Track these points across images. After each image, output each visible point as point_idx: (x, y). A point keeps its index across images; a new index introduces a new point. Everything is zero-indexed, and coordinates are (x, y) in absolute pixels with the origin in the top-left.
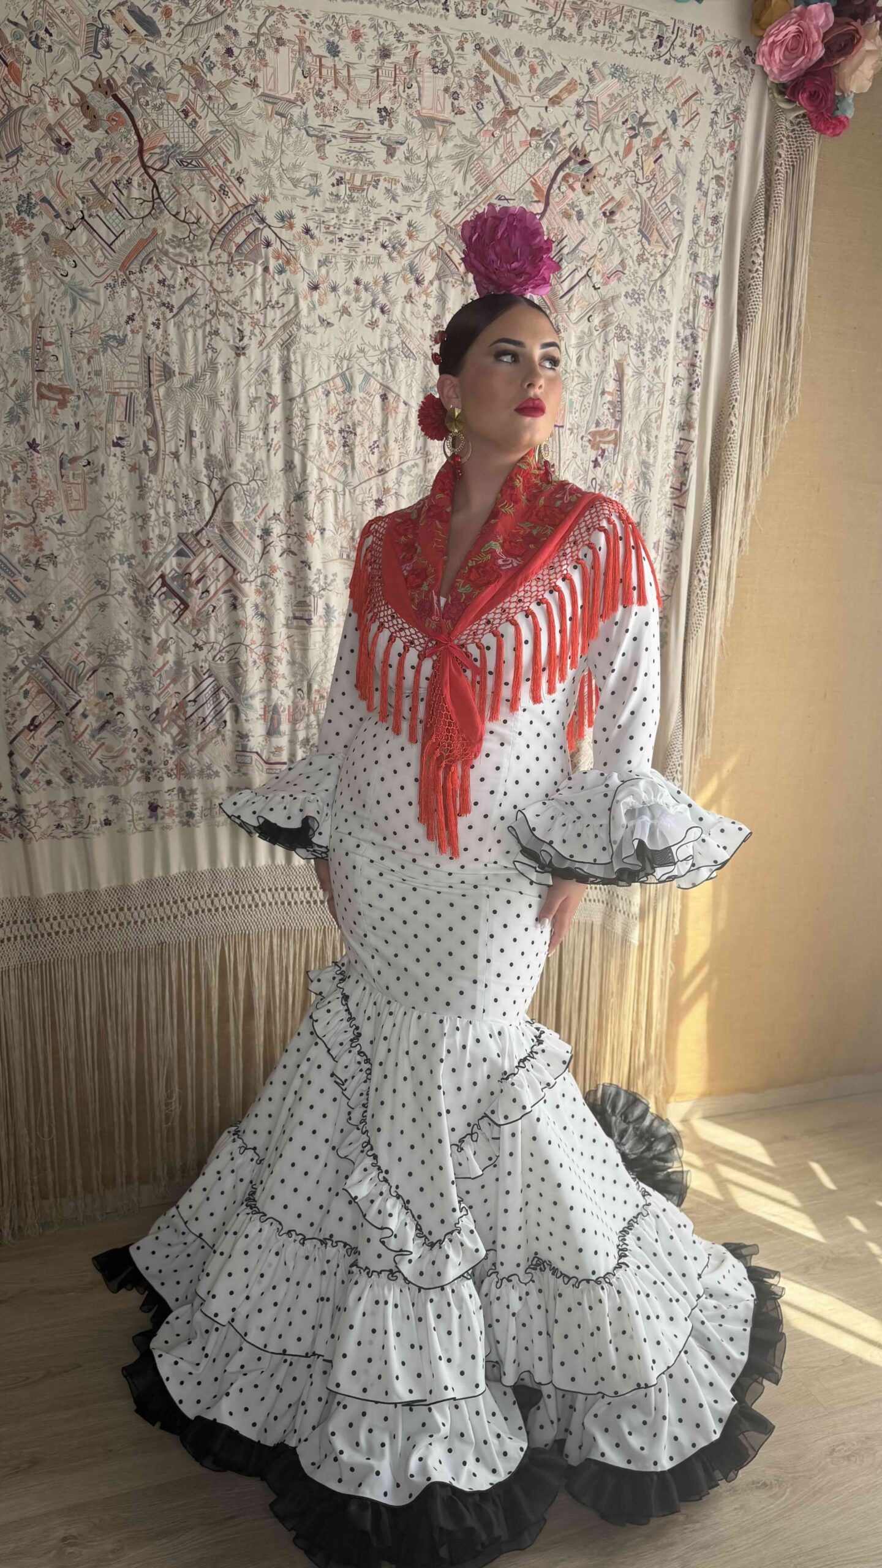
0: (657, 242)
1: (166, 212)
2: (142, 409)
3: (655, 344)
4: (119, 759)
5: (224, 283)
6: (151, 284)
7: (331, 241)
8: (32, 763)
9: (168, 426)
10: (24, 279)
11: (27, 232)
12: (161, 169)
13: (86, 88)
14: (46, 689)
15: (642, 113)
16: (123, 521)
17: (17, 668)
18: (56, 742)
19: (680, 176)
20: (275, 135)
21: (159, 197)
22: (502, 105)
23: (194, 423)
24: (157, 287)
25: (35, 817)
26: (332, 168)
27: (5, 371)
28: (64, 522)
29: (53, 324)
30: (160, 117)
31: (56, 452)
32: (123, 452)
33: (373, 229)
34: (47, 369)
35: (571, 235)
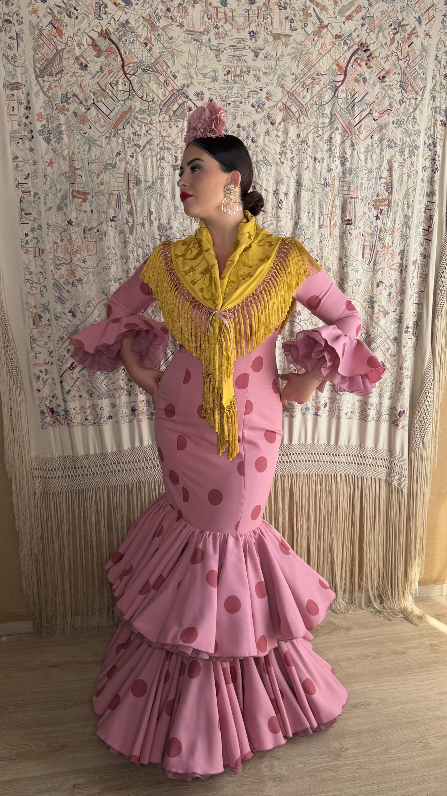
0: (411, 91)
1: (136, 96)
2: (125, 201)
3: (411, 149)
4: (115, 384)
5: (167, 132)
6: (129, 135)
8: (72, 386)
9: (138, 209)
10: (65, 136)
11: (66, 112)
12: (133, 74)
13: (95, 36)
15: (400, 20)
16: (116, 260)
17: (63, 338)
18: (84, 376)
19: (424, 54)
20: (193, 52)
21: (133, 89)
22: (318, 23)
23: (152, 207)
24: (132, 136)
25: (74, 414)
26: (224, 66)
27: (55, 185)
28: (86, 262)
29: (79, 159)
30: (133, 47)
31: (82, 225)
32: (116, 224)
33: (247, 97)
34: (77, 183)
35: (359, 92)
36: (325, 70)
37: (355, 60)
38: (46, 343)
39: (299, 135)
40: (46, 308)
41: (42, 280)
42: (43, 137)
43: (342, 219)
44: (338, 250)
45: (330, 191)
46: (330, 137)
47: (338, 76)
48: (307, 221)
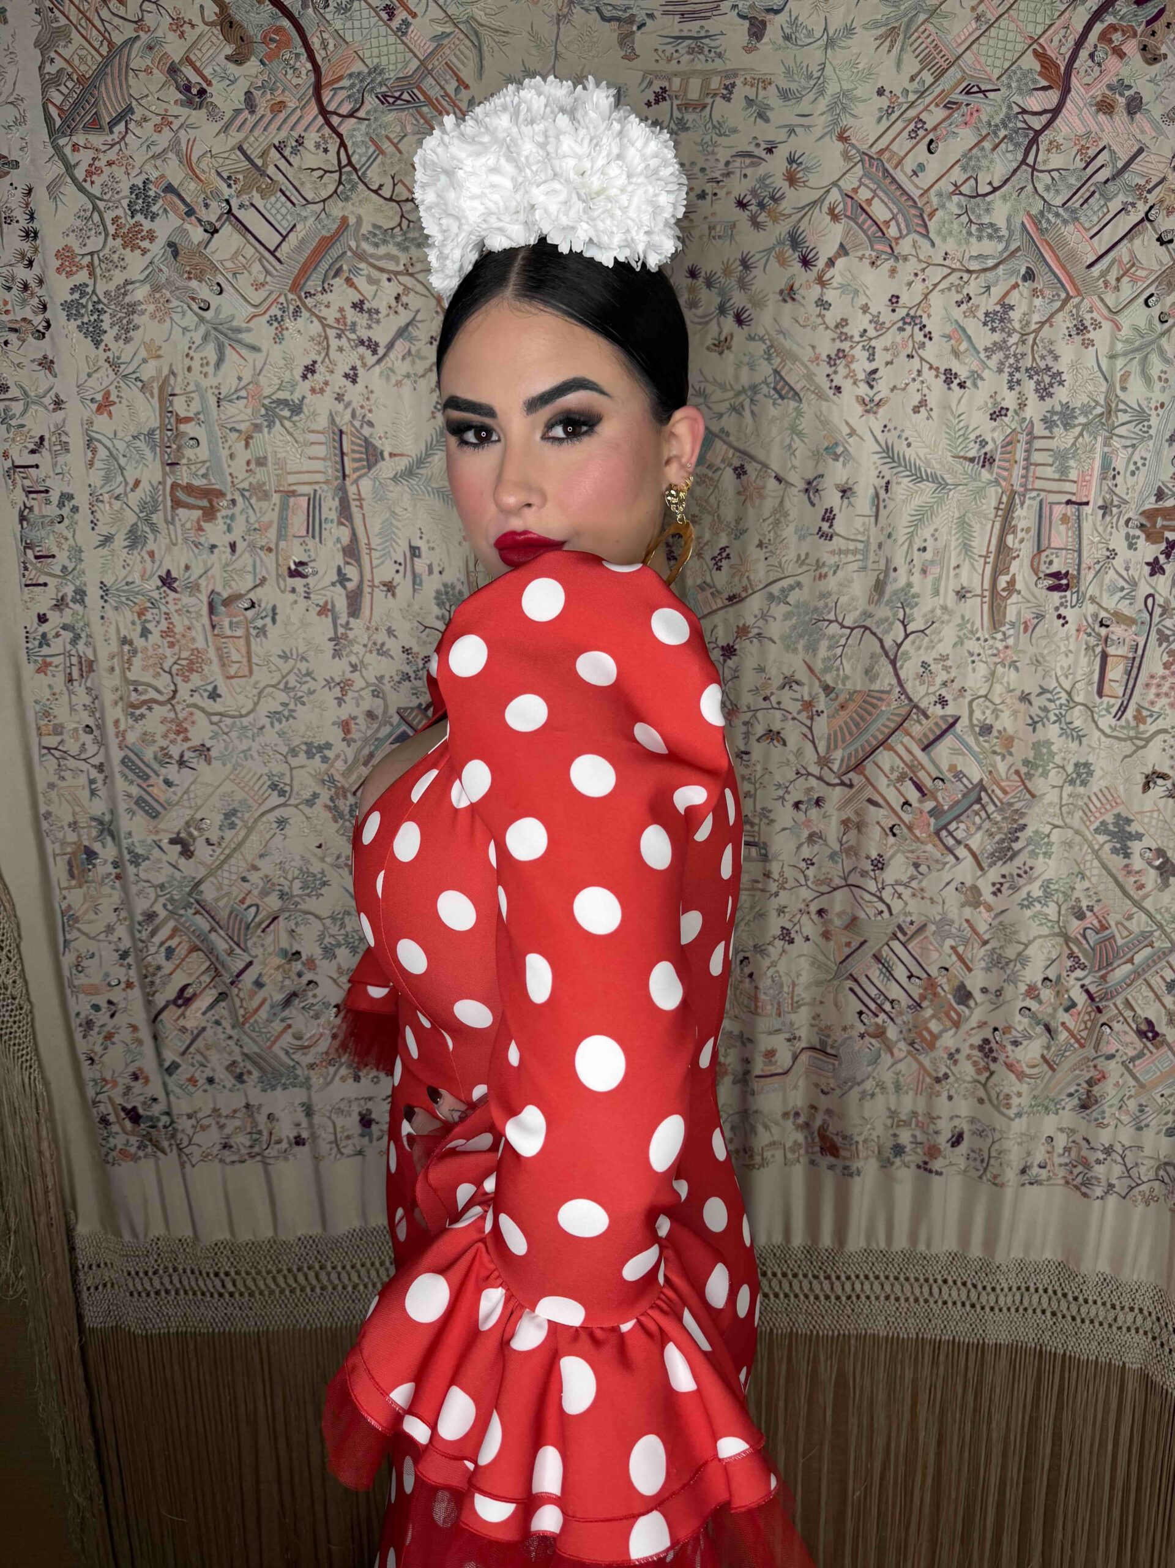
1: (361, 186)
2: (334, 515)
4: (313, 1050)
6: (341, 310)
8: (183, 1054)
9: (375, 542)
10: (145, 319)
11: (145, 244)
12: (351, 115)
14: (201, 946)
16: (310, 693)
17: (155, 915)
18: (218, 1023)
21: (350, 163)
23: (415, 533)
24: (351, 315)
25: (190, 1131)
26: (647, 73)
27: (122, 469)
28: (219, 696)
29: (192, 387)
30: (349, 24)
31: (203, 589)
32: (307, 585)
33: (723, 175)
34: (184, 461)
35: (1114, 147)
36: (997, 73)
37: (1104, 37)
38: (110, 929)
39: (894, 299)
40: (107, 828)
41: (92, 749)
42: (79, 322)
43: (1036, 572)
44: (1017, 669)
45: (997, 482)
46: (1002, 303)
47: (1039, 93)
48: (916, 578)
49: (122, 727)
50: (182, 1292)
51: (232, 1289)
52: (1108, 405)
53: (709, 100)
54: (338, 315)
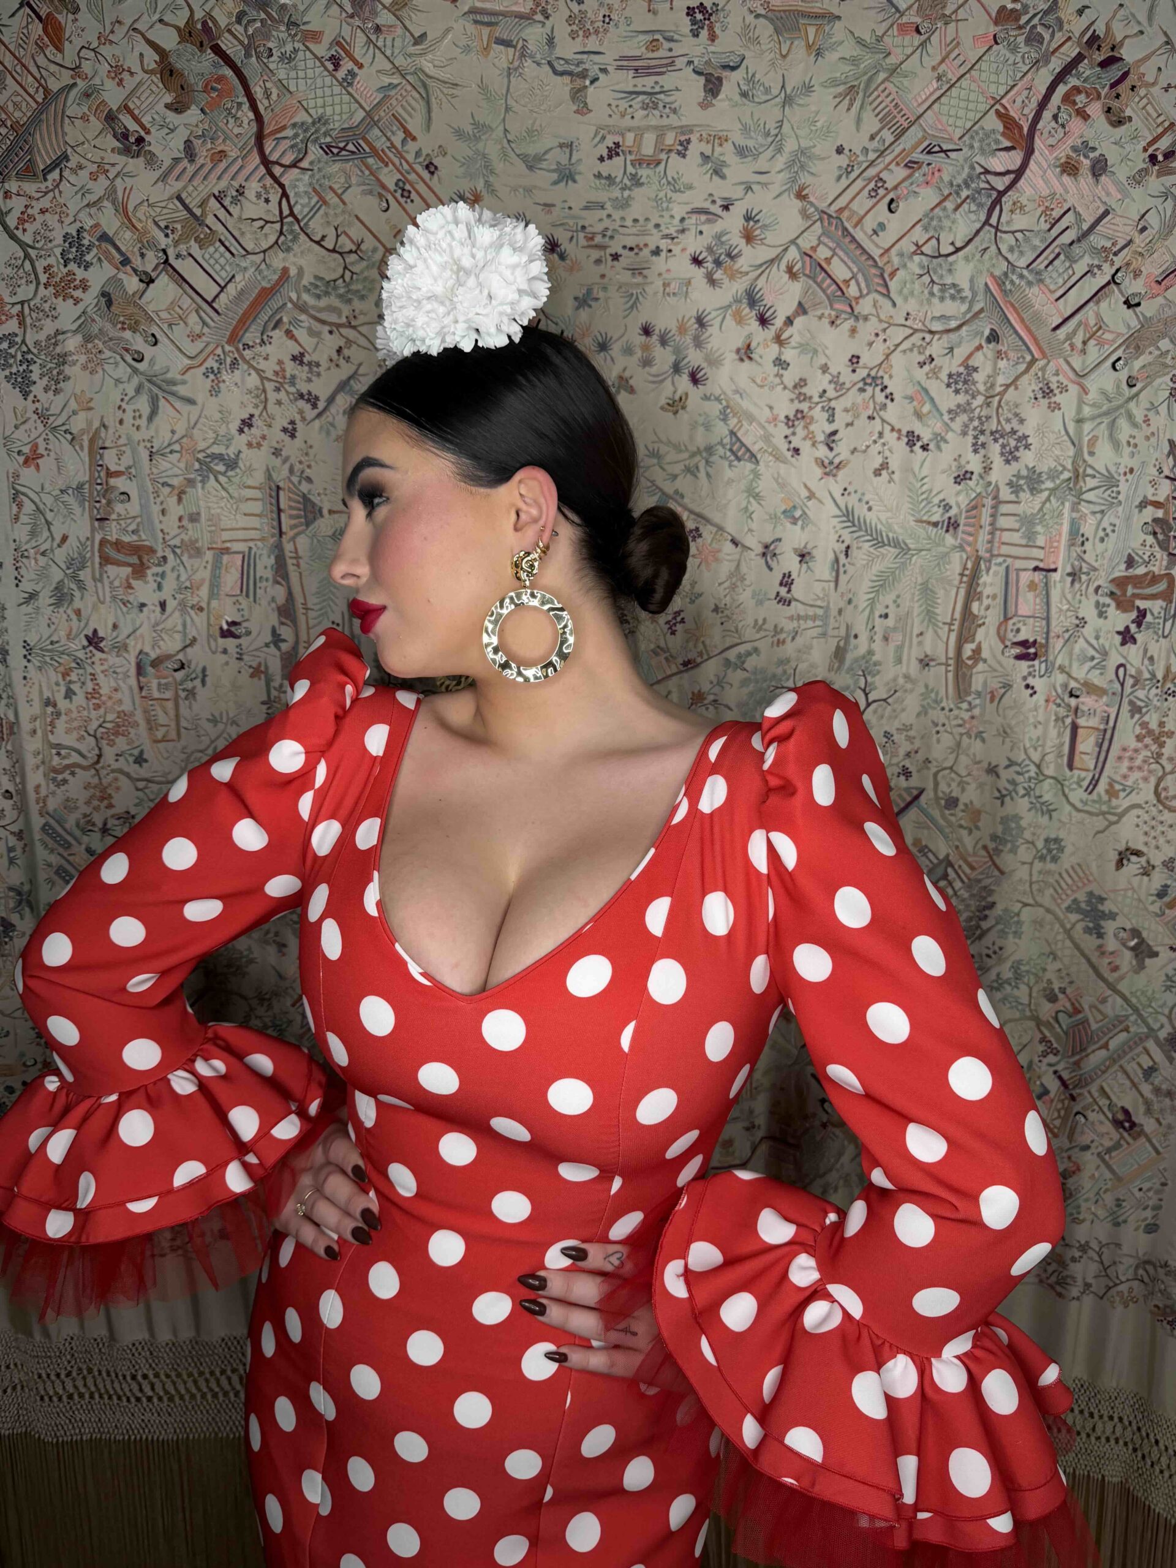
1: (303, 237)
2: (269, 574)
7: (598, 262)
9: (312, 601)
10: (75, 371)
11: (78, 293)
12: (294, 165)
13: (169, 40)
20: (495, 81)
21: (292, 214)
24: (290, 368)
26: (599, 128)
27: (48, 523)
28: (146, 761)
29: (122, 441)
30: (293, 74)
31: (130, 649)
32: (239, 646)
33: (678, 231)
34: (114, 516)
35: (1079, 209)
36: (958, 133)
37: (1067, 98)
39: (855, 359)
40: (26, 898)
41: (11, 815)
42: (7, 372)
43: (1002, 639)
44: (983, 740)
45: (961, 548)
46: (965, 364)
47: (1002, 153)
48: (877, 646)
49: (43, 792)
50: (97, 1396)
51: (150, 1393)
52: (1076, 471)
53: (663, 156)
54: (277, 368)
